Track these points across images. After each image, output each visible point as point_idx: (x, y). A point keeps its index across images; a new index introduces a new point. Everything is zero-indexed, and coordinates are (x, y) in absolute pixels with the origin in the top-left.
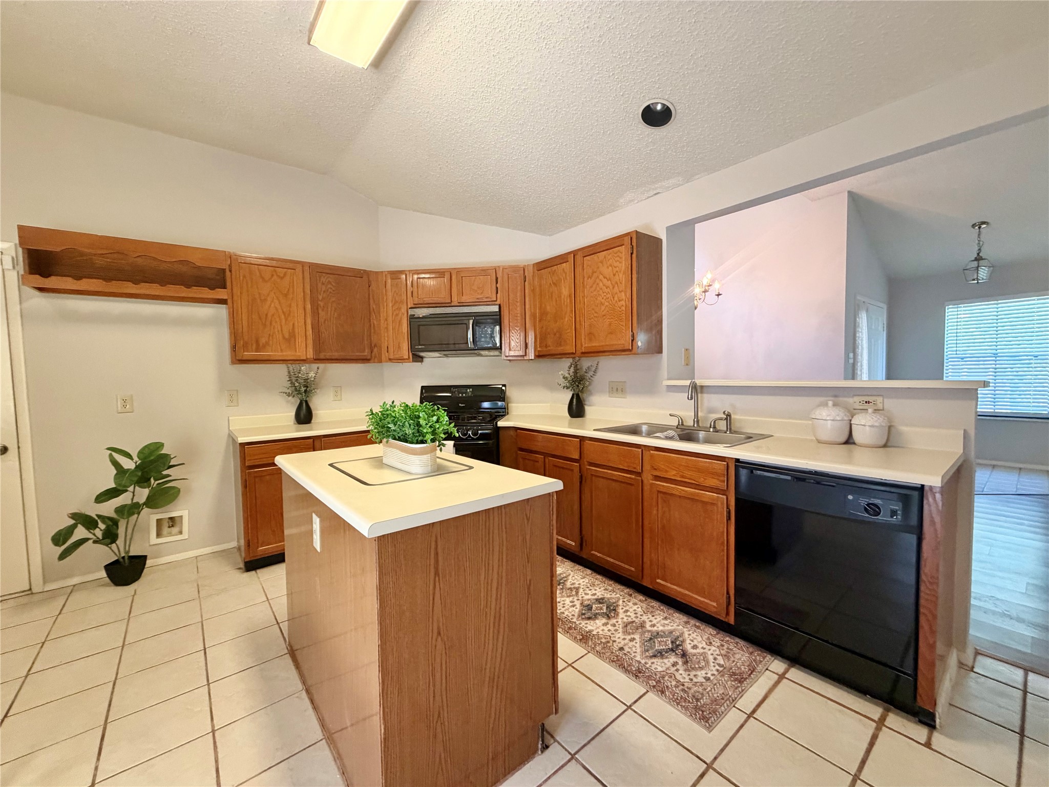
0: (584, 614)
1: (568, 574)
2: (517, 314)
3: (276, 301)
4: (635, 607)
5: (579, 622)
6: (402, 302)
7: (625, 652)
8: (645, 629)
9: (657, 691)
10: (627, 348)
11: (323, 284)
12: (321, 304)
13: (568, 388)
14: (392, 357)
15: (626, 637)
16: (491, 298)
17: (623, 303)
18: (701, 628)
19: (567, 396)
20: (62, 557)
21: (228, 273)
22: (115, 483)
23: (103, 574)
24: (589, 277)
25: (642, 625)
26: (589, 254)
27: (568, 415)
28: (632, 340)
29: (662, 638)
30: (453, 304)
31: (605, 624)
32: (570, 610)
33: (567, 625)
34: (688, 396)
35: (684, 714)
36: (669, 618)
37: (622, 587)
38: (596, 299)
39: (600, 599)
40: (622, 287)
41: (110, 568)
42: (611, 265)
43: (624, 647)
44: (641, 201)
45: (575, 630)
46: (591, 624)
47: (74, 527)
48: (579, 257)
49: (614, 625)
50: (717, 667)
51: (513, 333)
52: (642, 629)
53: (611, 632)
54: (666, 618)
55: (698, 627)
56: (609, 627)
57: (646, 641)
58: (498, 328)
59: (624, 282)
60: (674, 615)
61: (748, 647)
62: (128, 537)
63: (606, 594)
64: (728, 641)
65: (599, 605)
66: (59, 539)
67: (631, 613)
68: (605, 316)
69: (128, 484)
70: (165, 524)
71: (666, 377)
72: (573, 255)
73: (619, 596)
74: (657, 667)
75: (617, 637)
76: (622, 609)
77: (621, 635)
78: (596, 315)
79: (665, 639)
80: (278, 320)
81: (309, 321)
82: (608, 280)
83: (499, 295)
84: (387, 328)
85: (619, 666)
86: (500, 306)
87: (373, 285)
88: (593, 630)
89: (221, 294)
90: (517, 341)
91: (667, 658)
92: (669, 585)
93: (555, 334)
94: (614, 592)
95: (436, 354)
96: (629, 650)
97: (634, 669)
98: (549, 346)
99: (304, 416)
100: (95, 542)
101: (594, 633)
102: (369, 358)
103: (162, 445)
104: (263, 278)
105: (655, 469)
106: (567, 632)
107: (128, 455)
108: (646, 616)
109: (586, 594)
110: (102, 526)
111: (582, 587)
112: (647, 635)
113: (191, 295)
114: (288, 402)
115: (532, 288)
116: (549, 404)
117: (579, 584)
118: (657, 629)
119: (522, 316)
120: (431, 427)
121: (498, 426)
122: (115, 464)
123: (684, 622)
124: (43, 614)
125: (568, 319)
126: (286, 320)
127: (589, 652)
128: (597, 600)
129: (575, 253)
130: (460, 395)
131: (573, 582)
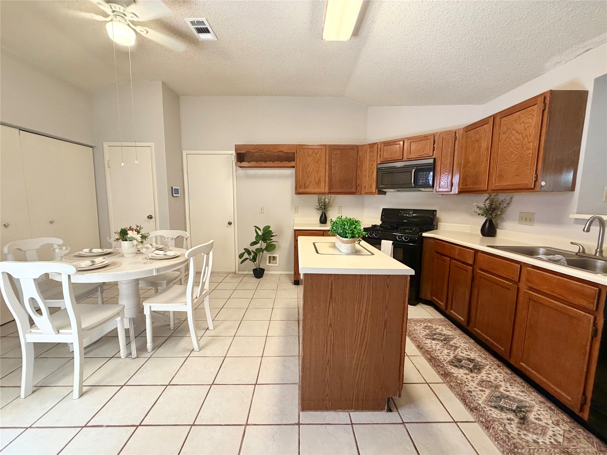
0: (453, 362)
1: (455, 337)
2: (447, 163)
3: (313, 165)
4: (498, 375)
5: (447, 365)
6: (374, 161)
7: (472, 395)
8: (498, 389)
9: (483, 425)
10: (529, 187)
11: (334, 155)
12: (333, 165)
13: (482, 215)
14: (367, 192)
15: (478, 387)
16: (429, 155)
17: (531, 151)
18: (555, 412)
19: (482, 220)
20: (242, 262)
21: (295, 154)
22: (256, 239)
23: (252, 273)
24: (504, 133)
25: (497, 387)
26: (506, 115)
27: (481, 234)
28: (535, 181)
29: (510, 401)
30: (403, 160)
31: (466, 374)
32: (444, 357)
33: (437, 363)
34: (584, 228)
35: (498, 448)
36: (526, 393)
37: (495, 359)
38: (508, 149)
39: (471, 359)
40: (531, 139)
41: (255, 270)
42: (523, 122)
43: (473, 392)
44: (570, 60)
45: (441, 368)
46: (455, 370)
47: (244, 253)
48: (497, 120)
49: (473, 377)
50: (552, 441)
51: (443, 177)
52: (495, 389)
53: (468, 380)
54: (523, 392)
55: (552, 410)
56: (468, 377)
57: (494, 397)
58: (431, 173)
59: (533, 135)
60: (533, 393)
61: (600, 446)
62: (260, 260)
63: (478, 358)
64: (580, 432)
65: (468, 362)
66: (241, 256)
67: (492, 376)
68: (514, 162)
69: (259, 240)
70: (272, 259)
71: (575, 211)
72: (493, 118)
73: (489, 363)
74: (493, 414)
75: (470, 384)
76: (486, 371)
77: (475, 385)
78: (506, 162)
79: (511, 403)
80: (314, 174)
81: (327, 174)
82: (519, 134)
83: (435, 152)
84: (365, 176)
85: (462, 399)
86: (435, 159)
87: (360, 153)
88: (454, 373)
89: (292, 164)
90: (445, 181)
91: (506, 413)
92: (530, 369)
93: (473, 177)
94: (486, 359)
95: (392, 190)
96: (476, 395)
97: (472, 406)
98: (469, 185)
99: (323, 220)
100: (250, 260)
101: (455, 375)
102: (355, 192)
103: (269, 227)
104: (308, 154)
105: (530, 282)
106: (435, 367)
107: (260, 229)
108: (504, 383)
109: (461, 352)
110: (252, 254)
111: (462, 348)
112: (497, 394)
113: (282, 165)
114: (317, 213)
115: (461, 145)
116: (469, 225)
117: (460, 345)
118: (509, 394)
119: (450, 164)
120: (351, 230)
121: (423, 236)
122: (257, 232)
123: (539, 401)
124: (236, 280)
125: (484, 166)
126: (317, 174)
127: (444, 383)
128: (468, 359)
129: (494, 117)
130: (405, 215)
131: (456, 342)
